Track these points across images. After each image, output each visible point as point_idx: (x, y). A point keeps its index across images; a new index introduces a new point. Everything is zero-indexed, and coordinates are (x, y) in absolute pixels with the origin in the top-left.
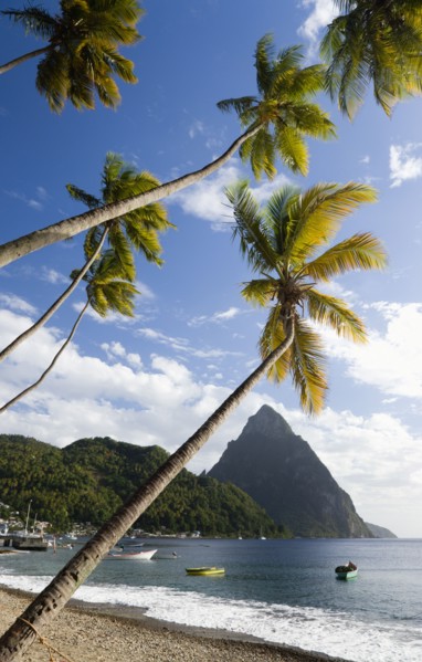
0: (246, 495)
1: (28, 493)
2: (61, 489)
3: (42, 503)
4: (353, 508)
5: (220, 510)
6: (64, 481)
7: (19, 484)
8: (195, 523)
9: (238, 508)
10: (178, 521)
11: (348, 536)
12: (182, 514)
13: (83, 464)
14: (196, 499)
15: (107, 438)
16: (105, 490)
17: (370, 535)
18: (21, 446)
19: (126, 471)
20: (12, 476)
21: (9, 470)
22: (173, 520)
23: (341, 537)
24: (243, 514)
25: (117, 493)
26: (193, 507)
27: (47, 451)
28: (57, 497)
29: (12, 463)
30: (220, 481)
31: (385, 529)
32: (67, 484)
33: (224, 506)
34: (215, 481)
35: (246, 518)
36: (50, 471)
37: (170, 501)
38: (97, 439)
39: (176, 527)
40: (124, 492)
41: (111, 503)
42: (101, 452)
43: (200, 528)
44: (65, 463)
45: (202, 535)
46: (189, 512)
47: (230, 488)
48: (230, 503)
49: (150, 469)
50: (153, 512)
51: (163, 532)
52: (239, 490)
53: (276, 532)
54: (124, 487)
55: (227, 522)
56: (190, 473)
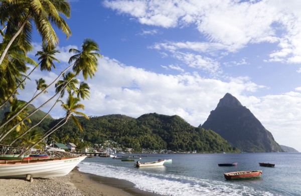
0: (217, 135)
1: (123, 138)
2: (136, 135)
3: (129, 141)
4: (273, 139)
5: (205, 141)
6: (137, 132)
7: (120, 134)
8: (194, 147)
9: (213, 140)
10: (186, 147)
11: (270, 152)
12: (188, 144)
13: (145, 125)
14: (194, 137)
15: (155, 113)
16: (155, 135)
17: (282, 151)
18: (120, 119)
19: (163, 127)
20: (117, 131)
21: (115, 129)
22: (184, 146)
23: (267, 152)
24: (216, 143)
25: (160, 136)
26: (193, 140)
27: (130, 120)
28: (135, 139)
29: (116, 126)
30: (205, 129)
31: (292, 148)
32: (139, 133)
33: (207, 140)
35: (217, 145)
36: (132, 128)
37: (183, 138)
38: (150, 114)
39: (186, 149)
40: (163, 135)
41: (157, 140)
42: (153, 119)
43: (196, 149)
44: (138, 125)
45: (197, 152)
46: (191, 143)
47: (210, 132)
48: (210, 138)
49: (174, 125)
50: (175, 143)
51: (180, 151)
52: (214, 132)
53: (232, 150)
54: (163, 133)
55: (209, 147)
56: (192, 126)
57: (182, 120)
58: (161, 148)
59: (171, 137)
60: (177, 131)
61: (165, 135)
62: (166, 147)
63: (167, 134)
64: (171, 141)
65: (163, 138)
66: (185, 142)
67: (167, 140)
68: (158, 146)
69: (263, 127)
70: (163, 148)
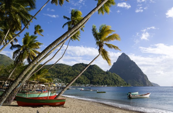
0: (118, 76)
1: (65, 77)
2: (72, 76)
3: (68, 79)
4: (147, 79)
5: (112, 80)
6: (73, 74)
7: (63, 75)
8: (105, 83)
9: (116, 79)
10: (101, 83)
11: (146, 86)
12: (102, 81)
13: (77, 70)
14: (106, 77)
15: (83, 63)
16: (83, 76)
17: (152, 86)
18: (62, 66)
19: (88, 71)
20: (61, 73)
21: (60, 72)
22: (100, 82)
23: (144, 86)
24: (118, 81)
25: (86, 76)
26: (105, 79)
27: (68, 67)
28: (72, 78)
29: (60, 70)
30: (112, 73)
31: (156, 84)
32: (74, 75)
33: (113, 79)
34: (110, 73)
35: (118, 82)
36: (69, 72)
37: (99, 78)
38: (80, 63)
39: (101, 84)
40: (88, 76)
41: (84, 79)
42: (82, 67)
43: (107, 84)
44: (73, 70)
45: (107, 86)
46: (104, 80)
47: (114, 74)
48: (114, 78)
49: (94, 70)
50: (95, 80)
51: (98, 85)
52: (116, 75)
53: (126, 85)
54: (88, 75)
55: (114, 83)
56: (104, 71)
57: (98, 67)
58: (87, 83)
59: (92, 77)
60: (96, 74)
61: (89, 76)
62: (89, 83)
63: (90, 75)
64: (92, 79)
65: (88, 77)
66: (100, 80)
67: (90, 79)
68: (85, 82)
69: (142, 72)
70: (88, 83)
